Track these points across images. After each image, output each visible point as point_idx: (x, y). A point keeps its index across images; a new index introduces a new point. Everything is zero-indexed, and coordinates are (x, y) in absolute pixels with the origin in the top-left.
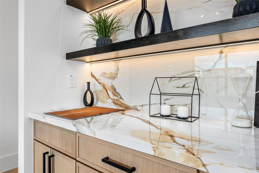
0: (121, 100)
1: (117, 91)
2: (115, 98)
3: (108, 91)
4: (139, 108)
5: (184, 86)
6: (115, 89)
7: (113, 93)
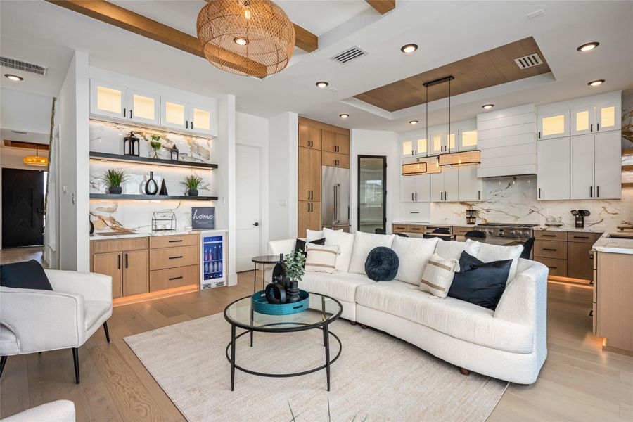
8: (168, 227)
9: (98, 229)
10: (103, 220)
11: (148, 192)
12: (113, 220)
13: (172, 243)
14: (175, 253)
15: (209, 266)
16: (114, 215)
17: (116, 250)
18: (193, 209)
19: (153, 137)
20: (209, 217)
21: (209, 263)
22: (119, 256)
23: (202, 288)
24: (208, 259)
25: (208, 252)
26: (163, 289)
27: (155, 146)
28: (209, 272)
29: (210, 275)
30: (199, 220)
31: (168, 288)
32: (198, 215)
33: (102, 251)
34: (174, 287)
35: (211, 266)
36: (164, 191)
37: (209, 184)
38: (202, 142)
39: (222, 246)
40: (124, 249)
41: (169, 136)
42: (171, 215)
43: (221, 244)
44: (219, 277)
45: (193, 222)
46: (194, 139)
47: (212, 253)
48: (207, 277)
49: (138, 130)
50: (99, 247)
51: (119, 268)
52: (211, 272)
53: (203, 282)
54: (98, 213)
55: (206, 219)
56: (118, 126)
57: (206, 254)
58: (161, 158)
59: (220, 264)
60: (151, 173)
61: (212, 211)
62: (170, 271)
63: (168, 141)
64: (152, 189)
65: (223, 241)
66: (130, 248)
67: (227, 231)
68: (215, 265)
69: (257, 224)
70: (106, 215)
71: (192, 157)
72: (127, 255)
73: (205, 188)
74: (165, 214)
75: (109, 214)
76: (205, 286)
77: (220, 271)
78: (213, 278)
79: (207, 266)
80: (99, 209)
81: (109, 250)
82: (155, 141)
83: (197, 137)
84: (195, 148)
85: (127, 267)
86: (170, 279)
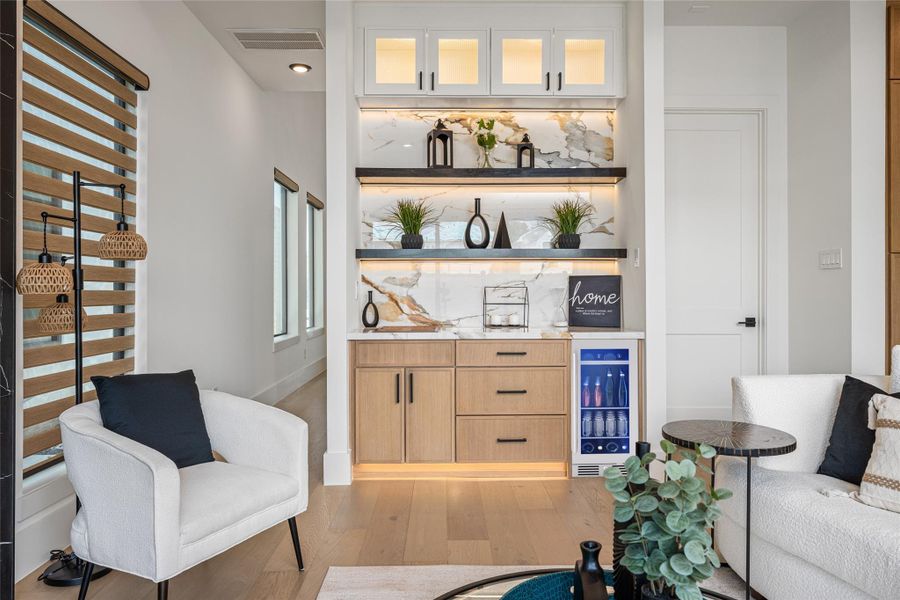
0: (424, 315)
1: (418, 302)
2: (414, 313)
3: (400, 304)
4: (454, 323)
5: (509, 296)
6: (413, 301)
7: (409, 306)
8: (515, 321)
9: (387, 319)
10: (396, 302)
11: (470, 244)
12: (412, 303)
13: (504, 357)
14: (512, 381)
15: (593, 419)
16: (413, 292)
17: (393, 362)
18: (573, 280)
19: (481, 124)
20: (608, 301)
21: (594, 414)
22: (398, 375)
23: (575, 472)
24: (592, 403)
25: (592, 388)
26: (484, 460)
27: (486, 142)
28: (592, 435)
29: (596, 442)
30: (584, 305)
31: (495, 460)
32: (581, 294)
33: (369, 362)
34: (507, 459)
35: (599, 420)
36: (503, 241)
37: (611, 220)
38: (594, 120)
39: (627, 373)
40: (408, 362)
41: (520, 118)
42: (521, 293)
43: (626, 369)
44: (621, 451)
45: (572, 310)
46: (575, 115)
47: (602, 388)
48: (589, 446)
49: (457, 114)
50: (365, 355)
51: (398, 401)
52: (599, 436)
53: (579, 458)
54: (389, 288)
55: (601, 306)
56: (421, 114)
57: (587, 390)
58: (496, 166)
59: (622, 418)
60: (478, 201)
61: (613, 284)
62: (498, 421)
63: (517, 128)
64: (477, 236)
65: (632, 362)
66: (419, 362)
67: (641, 335)
68: (611, 420)
69: (750, 322)
70: (400, 292)
71: (570, 159)
72: (411, 375)
73: (602, 230)
74: (510, 290)
75: (405, 289)
76: (583, 469)
77: (622, 436)
78: (603, 451)
79: (588, 419)
80: (391, 280)
81: (382, 362)
82: (484, 131)
83: (581, 110)
84: (577, 136)
85: (412, 401)
86: (499, 441)
